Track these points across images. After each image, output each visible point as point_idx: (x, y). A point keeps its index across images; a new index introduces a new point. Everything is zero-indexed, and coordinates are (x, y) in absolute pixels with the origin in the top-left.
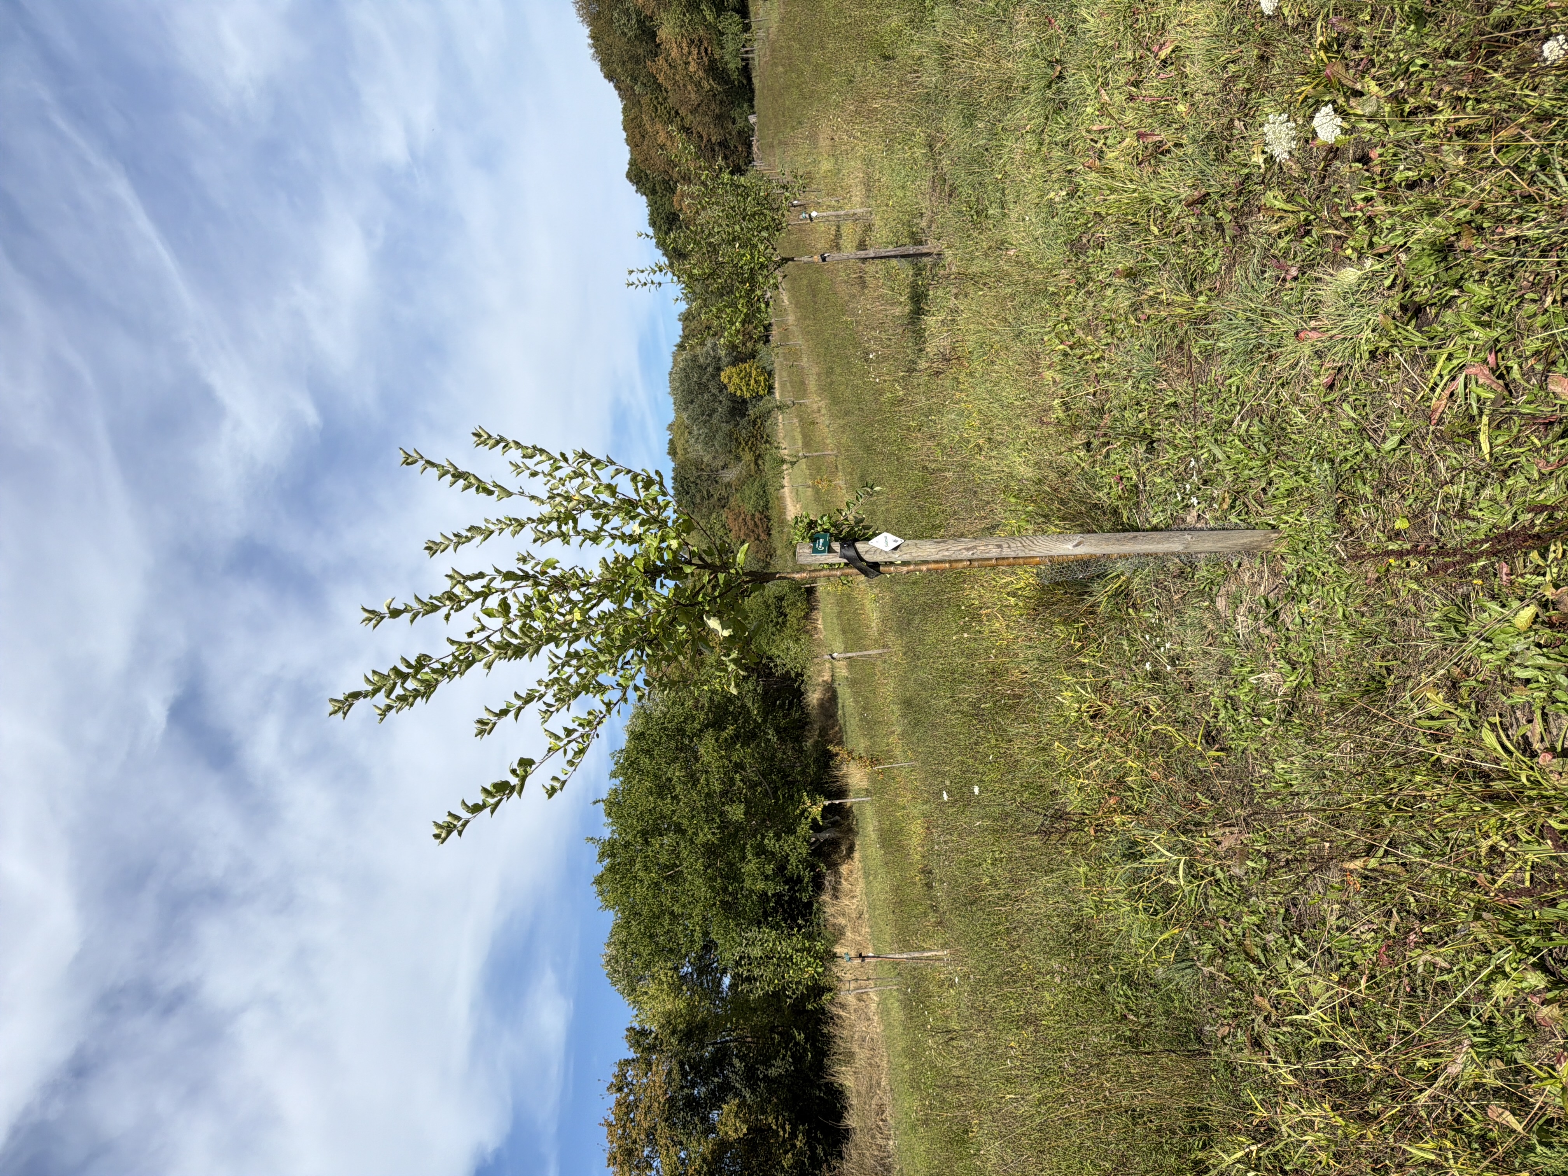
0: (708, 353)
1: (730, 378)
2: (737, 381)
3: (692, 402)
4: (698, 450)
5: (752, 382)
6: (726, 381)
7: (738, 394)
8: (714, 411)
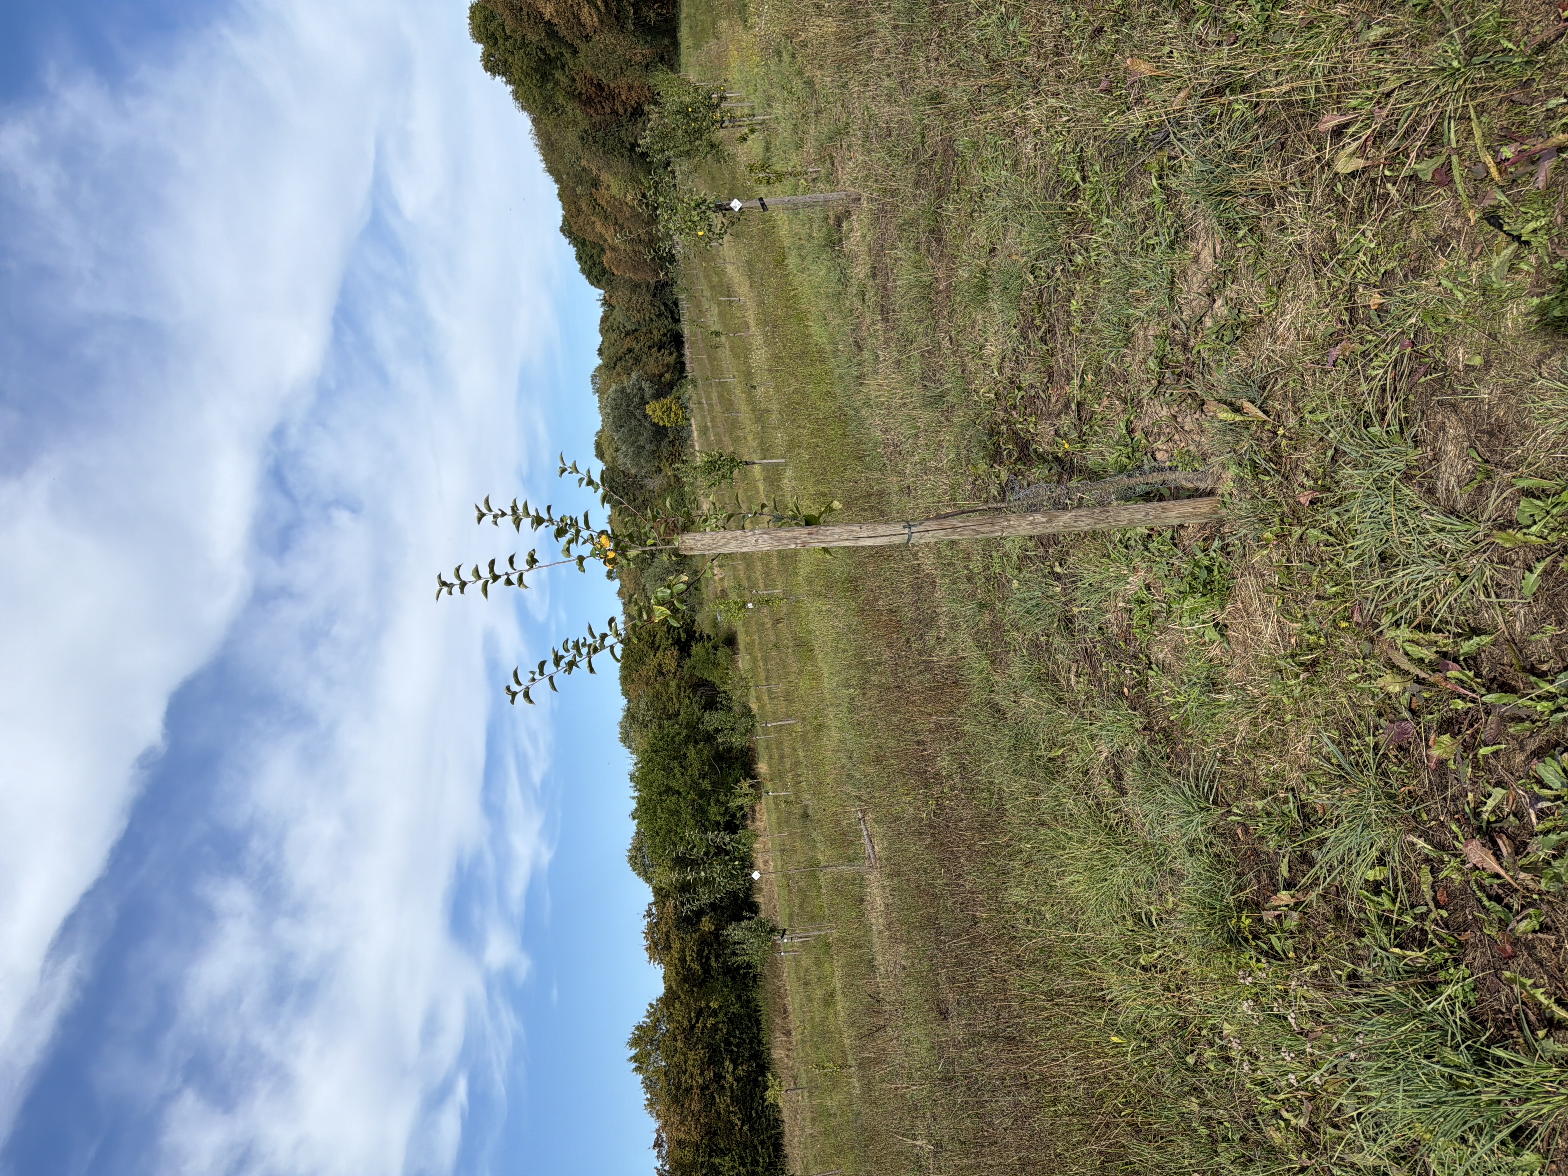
0: (634, 385)
1: (654, 411)
2: (660, 414)
3: (621, 427)
4: (626, 463)
5: (672, 415)
6: (651, 413)
7: (661, 423)
8: (640, 434)
